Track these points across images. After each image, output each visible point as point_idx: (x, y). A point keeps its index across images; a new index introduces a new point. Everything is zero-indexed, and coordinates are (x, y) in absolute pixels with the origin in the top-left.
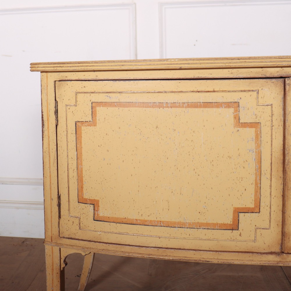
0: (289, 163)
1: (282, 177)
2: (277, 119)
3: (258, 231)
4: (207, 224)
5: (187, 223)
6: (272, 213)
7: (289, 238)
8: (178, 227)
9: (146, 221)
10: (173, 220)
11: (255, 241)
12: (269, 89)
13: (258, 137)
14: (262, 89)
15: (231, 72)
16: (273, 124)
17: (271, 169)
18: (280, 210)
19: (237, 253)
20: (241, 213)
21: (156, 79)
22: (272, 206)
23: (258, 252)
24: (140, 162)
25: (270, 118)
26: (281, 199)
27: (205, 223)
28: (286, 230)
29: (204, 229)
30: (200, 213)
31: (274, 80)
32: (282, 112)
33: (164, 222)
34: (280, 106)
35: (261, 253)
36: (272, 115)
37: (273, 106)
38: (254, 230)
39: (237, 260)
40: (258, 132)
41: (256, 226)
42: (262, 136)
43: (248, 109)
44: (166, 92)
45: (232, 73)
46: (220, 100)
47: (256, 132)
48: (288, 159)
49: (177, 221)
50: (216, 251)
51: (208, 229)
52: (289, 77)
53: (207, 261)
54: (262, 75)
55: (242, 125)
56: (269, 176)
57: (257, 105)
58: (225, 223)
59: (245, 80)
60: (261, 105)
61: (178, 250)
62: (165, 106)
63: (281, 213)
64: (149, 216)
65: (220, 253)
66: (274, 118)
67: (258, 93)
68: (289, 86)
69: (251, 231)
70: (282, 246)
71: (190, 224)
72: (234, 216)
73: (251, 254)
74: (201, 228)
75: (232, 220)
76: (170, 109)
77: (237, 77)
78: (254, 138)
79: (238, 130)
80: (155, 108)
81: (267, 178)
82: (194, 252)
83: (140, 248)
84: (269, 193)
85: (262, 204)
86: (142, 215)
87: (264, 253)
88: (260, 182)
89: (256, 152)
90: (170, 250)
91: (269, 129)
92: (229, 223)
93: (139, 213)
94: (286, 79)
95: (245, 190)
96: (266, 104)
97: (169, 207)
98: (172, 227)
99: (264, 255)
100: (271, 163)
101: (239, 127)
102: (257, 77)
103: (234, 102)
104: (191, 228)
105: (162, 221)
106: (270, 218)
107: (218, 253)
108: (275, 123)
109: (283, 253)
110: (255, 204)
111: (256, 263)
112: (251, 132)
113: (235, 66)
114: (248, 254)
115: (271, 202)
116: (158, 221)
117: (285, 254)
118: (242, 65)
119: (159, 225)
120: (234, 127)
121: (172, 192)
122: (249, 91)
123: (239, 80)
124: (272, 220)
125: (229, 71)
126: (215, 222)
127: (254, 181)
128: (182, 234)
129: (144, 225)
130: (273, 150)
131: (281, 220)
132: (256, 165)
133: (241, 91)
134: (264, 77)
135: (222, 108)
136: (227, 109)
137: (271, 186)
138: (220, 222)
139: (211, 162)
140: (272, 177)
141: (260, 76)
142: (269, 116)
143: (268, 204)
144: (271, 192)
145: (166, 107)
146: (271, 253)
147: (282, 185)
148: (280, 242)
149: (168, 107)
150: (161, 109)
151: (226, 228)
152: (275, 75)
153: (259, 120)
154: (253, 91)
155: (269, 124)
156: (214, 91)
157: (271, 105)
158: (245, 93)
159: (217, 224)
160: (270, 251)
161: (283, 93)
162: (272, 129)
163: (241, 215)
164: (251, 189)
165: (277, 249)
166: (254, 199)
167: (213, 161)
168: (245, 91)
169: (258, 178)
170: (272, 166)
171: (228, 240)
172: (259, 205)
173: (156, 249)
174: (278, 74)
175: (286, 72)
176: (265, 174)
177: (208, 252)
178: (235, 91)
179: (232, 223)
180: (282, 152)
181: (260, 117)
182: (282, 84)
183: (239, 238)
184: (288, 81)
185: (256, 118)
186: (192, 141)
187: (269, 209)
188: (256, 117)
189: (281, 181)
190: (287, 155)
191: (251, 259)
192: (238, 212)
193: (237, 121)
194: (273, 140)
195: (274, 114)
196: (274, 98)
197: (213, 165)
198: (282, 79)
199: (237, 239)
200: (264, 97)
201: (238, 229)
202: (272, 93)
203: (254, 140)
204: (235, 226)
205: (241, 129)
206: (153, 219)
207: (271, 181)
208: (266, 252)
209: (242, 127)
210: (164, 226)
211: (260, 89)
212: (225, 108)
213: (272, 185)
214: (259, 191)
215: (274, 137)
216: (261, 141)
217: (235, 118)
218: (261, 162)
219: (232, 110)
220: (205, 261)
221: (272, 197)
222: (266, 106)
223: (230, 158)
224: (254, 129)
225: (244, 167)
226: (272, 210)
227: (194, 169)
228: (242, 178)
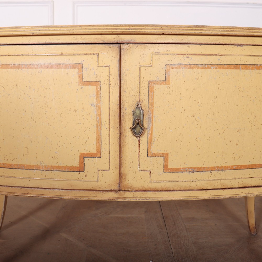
0: (124, 116)
1: (119, 127)
2: (113, 79)
3: (100, 172)
4: (59, 167)
5: (43, 166)
6: (111, 158)
7: (125, 178)
8: (36, 170)
9: (11, 165)
10: (32, 164)
11: (98, 181)
12: (107, 53)
13: (98, 93)
14: (101, 53)
15: (75, 38)
16: (111, 83)
17: (110, 121)
18: (117, 155)
19: (84, 191)
20: (86, 157)
21: (15, 44)
22: (111, 152)
23: (101, 190)
24: (4, 115)
25: (108, 78)
26: (118, 146)
27: (57, 166)
28: (122, 172)
29: (57, 171)
30: (53, 157)
31: (111, 45)
32: (118, 73)
33: (25, 165)
34: (116, 67)
35: (103, 191)
36: (110, 75)
37: (111, 68)
38: (97, 172)
39: (84, 196)
40: (99, 89)
41: (98, 168)
42: (101, 93)
43: (90, 70)
44: (23, 55)
45: (77, 39)
46: (67, 62)
47: (97, 89)
48: (123, 112)
49: (35, 165)
50: (67, 189)
51: (60, 171)
52: (124, 43)
53: (60, 198)
54: (101, 41)
55: (85, 83)
56: (108, 127)
57: (97, 67)
58: (73, 166)
59: (87, 45)
60: (101, 67)
61: (37, 189)
62: (22, 67)
63: (119, 157)
64: (13, 160)
65: (70, 191)
66: (112, 77)
67: (98, 56)
68: (124, 50)
69: (94, 173)
70: (120, 185)
71: (45, 167)
72: (80, 160)
73: (95, 192)
74: (54, 170)
75: (79, 164)
76: (27, 69)
77: (81, 42)
78: (95, 94)
79: (82, 88)
80: (15, 69)
81: (107, 128)
82: (49, 190)
83: (7, 187)
84: (108, 141)
85: (103, 150)
86: (7, 160)
87: (105, 191)
88: (101, 131)
89: (97, 106)
90: (30, 189)
91: (107, 87)
92: (77, 166)
93: (5, 158)
94: (121, 45)
95: (89, 138)
96: (105, 66)
97: (28, 152)
98: (31, 170)
99: (105, 193)
100: (110, 116)
101: (83, 85)
102: (97, 42)
103: (78, 64)
104: (47, 170)
105: (24, 165)
106: (110, 162)
107: (68, 191)
108: (112, 81)
109: (121, 190)
110: (97, 150)
111: (99, 199)
112: (92, 89)
113: (77, 32)
114: (93, 192)
115: (109, 148)
116: (20, 165)
117: (122, 192)
118: (83, 32)
119: (21, 168)
120: (79, 85)
121: (30, 140)
122: (91, 54)
123: (82, 45)
124: (111, 163)
125: (74, 37)
126: (65, 165)
127: (96, 131)
128: (39, 175)
129: (9, 168)
130: (111, 105)
131: (118, 164)
132: (97, 117)
133: (84, 54)
134: (103, 42)
135: (69, 68)
136: (73, 70)
137: (109, 135)
138: (69, 165)
139: (60, 115)
140: (111, 127)
141: (100, 42)
142: (108, 75)
143: (108, 150)
144: (110, 140)
145: (24, 68)
146: (111, 191)
147: (119, 134)
148: (119, 181)
149: (25, 68)
150: (20, 69)
151: (74, 170)
152: (112, 41)
153: (99, 79)
154: (94, 54)
155: (107, 82)
156: (62, 55)
157: (109, 66)
158: (87, 56)
159: (67, 167)
160: (110, 189)
161: (118, 56)
162: (110, 87)
163: (86, 159)
164: (94, 138)
165: (116, 188)
166: (96, 146)
167: (62, 114)
168: (87, 54)
169: (99, 128)
170: (110, 118)
171: (76, 180)
172: (100, 150)
173: (20, 188)
174: (115, 40)
175: (121, 39)
176: (105, 125)
177: (61, 190)
178: (79, 55)
179: (79, 166)
180: (118, 106)
181: (100, 77)
182: (118, 49)
183: (85, 178)
184: (123, 46)
185: (97, 78)
186: (45, 96)
187: (108, 155)
188: (97, 76)
189: (118, 131)
190: (122, 109)
191: (95, 195)
192: (84, 156)
193: (81, 80)
194: (111, 96)
195: (111, 74)
196: (111, 61)
197: (62, 117)
198: (118, 45)
199: (83, 179)
200: (103, 59)
201: (84, 171)
202: (109, 56)
203: (95, 96)
204: (81, 169)
205: (84, 87)
206: (16, 163)
207: (109, 130)
208: (107, 190)
209: (85, 85)
210: (25, 169)
211: (100, 53)
212: (71, 68)
213: (111, 135)
214: (100, 139)
215: (111, 93)
216: (101, 97)
217: (79, 77)
218: (101, 114)
219: (77, 70)
220: (58, 198)
221: (111, 144)
222: (105, 68)
223: (76, 111)
224: (95, 87)
225: (87, 119)
226: (111, 155)
227: (47, 121)
228: (86, 128)
